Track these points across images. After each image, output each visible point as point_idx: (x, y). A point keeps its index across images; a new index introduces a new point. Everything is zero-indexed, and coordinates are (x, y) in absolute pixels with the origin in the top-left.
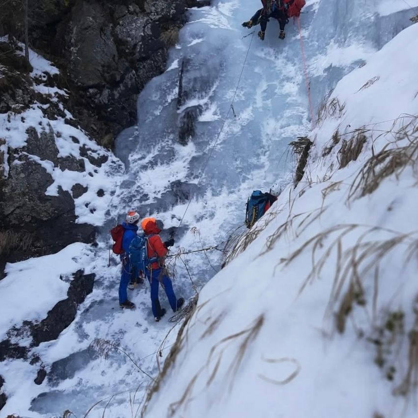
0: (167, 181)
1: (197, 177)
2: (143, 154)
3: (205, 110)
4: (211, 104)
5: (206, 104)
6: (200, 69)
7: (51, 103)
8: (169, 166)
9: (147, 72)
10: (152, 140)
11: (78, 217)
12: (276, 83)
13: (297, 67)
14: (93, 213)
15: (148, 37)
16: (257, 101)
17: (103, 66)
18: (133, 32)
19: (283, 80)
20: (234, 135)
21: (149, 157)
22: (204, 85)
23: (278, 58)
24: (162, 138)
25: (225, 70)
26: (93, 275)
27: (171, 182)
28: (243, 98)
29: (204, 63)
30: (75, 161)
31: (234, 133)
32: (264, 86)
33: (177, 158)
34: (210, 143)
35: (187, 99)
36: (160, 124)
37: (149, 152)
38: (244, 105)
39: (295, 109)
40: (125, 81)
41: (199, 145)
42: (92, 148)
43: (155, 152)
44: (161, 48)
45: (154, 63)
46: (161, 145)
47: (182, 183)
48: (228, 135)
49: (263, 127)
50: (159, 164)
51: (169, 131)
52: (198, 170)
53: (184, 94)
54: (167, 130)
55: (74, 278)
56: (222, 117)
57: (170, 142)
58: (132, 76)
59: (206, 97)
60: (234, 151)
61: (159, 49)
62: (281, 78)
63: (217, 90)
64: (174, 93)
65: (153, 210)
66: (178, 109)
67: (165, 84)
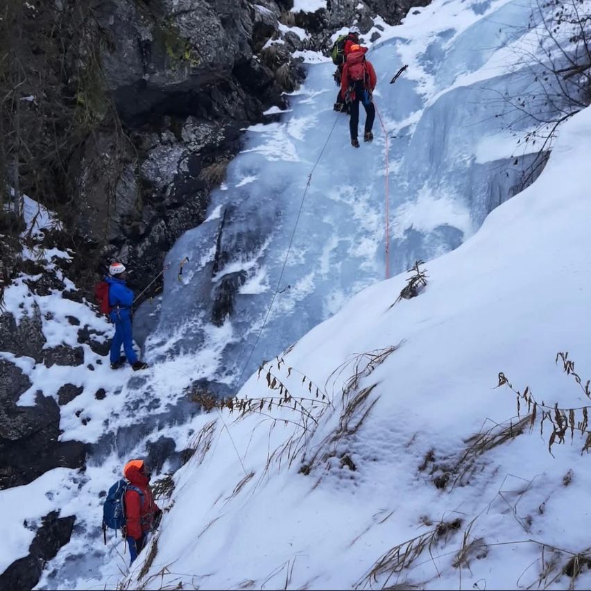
0: (189, 379)
1: (230, 373)
2: (163, 337)
3: (251, 277)
4: (259, 268)
5: (252, 269)
6: (247, 221)
7: (45, 272)
8: (194, 357)
9: (180, 223)
10: (175, 319)
11: (63, 431)
12: (350, 238)
13: (380, 215)
14: (85, 424)
15: (183, 176)
16: (322, 265)
17: (122, 216)
18: (164, 169)
19: (360, 235)
20: (285, 314)
21: (170, 344)
22: (252, 242)
23: (359, 201)
24: (189, 315)
25: (282, 221)
26: (73, 518)
27: (193, 381)
28: (303, 261)
29: (253, 212)
30: (69, 351)
31: (285, 312)
32: (334, 242)
33: (207, 345)
34: (252, 324)
35: (227, 262)
36: (188, 298)
37: (170, 336)
38: (302, 270)
39: (367, 281)
40: (151, 234)
41: (238, 327)
42: (98, 330)
43: (178, 336)
44: (201, 190)
45: (189, 211)
46: (188, 326)
47: (209, 382)
48: (276, 315)
49: (326, 302)
50: (181, 353)
51: (200, 307)
52: (233, 363)
53: (223, 256)
54: (197, 304)
55: (43, 523)
56: (271, 288)
57: (200, 321)
58: (160, 227)
59: (253, 258)
60: (282, 338)
61: (198, 191)
62: (359, 231)
63: (269, 249)
64: (211, 254)
65: (163, 422)
66: (214, 276)
67: (200, 240)
